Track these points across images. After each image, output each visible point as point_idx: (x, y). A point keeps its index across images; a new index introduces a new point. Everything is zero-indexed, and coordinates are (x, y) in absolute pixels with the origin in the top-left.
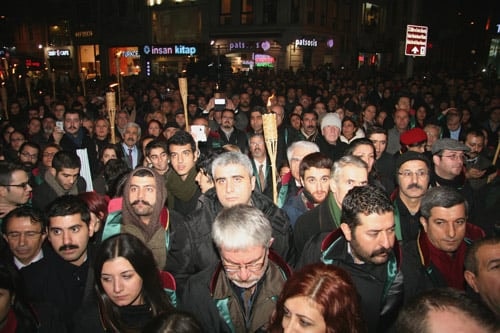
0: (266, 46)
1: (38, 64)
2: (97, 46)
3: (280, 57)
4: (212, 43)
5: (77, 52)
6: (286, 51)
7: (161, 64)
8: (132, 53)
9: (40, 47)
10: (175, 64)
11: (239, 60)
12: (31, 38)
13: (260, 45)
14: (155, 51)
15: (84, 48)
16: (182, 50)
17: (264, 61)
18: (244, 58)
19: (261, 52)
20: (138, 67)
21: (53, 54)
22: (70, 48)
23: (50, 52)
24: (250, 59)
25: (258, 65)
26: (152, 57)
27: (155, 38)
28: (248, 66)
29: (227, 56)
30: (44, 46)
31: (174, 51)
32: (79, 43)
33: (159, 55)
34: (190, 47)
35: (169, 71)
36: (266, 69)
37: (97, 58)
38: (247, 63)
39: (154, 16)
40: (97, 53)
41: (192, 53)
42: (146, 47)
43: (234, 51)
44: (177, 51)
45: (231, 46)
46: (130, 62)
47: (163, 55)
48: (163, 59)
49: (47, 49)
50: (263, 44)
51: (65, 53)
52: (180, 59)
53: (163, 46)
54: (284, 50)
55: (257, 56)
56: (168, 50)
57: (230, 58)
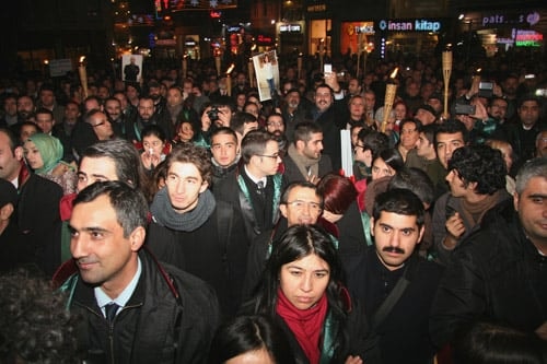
0: (534, 18)
1: (269, 40)
2: (329, 21)
4: (461, 17)
5: (308, 28)
7: (397, 41)
8: (366, 28)
9: (273, 22)
10: (413, 42)
11: (493, 38)
12: (265, 14)
13: (525, 18)
14: (392, 26)
15: (315, 23)
16: (423, 25)
17: (527, 39)
18: (500, 35)
19: (526, 27)
20: (371, 44)
21: (284, 29)
22: (302, 23)
23: (281, 27)
24: (509, 36)
25: (519, 44)
26: (387, 34)
27: (394, 11)
28: (504, 45)
29: (479, 32)
30: (277, 21)
31: (414, 26)
32: (310, 18)
33: (396, 31)
34: (433, 22)
35: (407, 49)
36: (528, 49)
37: (328, 33)
38: (503, 41)
40: (329, 28)
41: (435, 29)
42: (383, 22)
43: (488, 26)
44: (417, 26)
45: (485, 21)
46: (363, 38)
47: (401, 31)
48: (399, 36)
49: (279, 24)
50: (529, 17)
51: (296, 28)
52: (420, 36)
53: (401, 21)
55: (519, 32)
56: (407, 26)
57: (481, 36)
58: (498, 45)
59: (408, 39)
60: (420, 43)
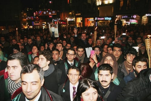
0: (135, 17)
1: (65, 23)
2: (82, 18)
3: (140, 21)
4: (117, 16)
5: (76, 20)
7: (100, 23)
8: (91, 19)
9: (66, 18)
10: (104, 23)
11: (124, 22)
12: (64, 16)
13: (133, 17)
14: (99, 19)
15: (78, 18)
17: (134, 22)
18: (127, 21)
19: (133, 19)
20: (93, 24)
21: (69, 20)
22: (74, 18)
23: (69, 19)
24: (129, 21)
25: (132, 23)
26: (97, 21)
27: (99, 15)
28: (128, 23)
29: (121, 20)
30: (67, 18)
31: (104, 19)
32: (76, 17)
34: (109, 17)
35: (102, 25)
36: (134, 24)
37: (81, 21)
38: (128, 22)
39: (99, 8)
40: (82, 20)
41: (110, 19)
42: (96, 18)
43: (124, 19)
44: (105, 19)
45: (123, 17)
46: (91, 22)
47: (101, 20)
48: (101, 21)
50: (134, 16)
51: (73, 20)
52: (106, 21)
53: (101, 17)
54: (141, 18)
55: (132, 20)
57: (122, 21)
58: (126, 23)
59: (103, 22)
60: (106, 23)
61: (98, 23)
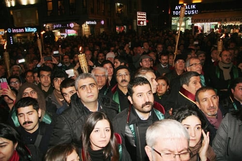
0: (72, 25)
3: (79, 31)
4: (45, 25)
6: (82, 27)
7: (18, 37)
10: (26, 37)
11: (58, 33)
13: (69, 25)
14: (14, 31)
16: (29, 30)
17: (72, 33)
18: (61, 32)
19: (70, 28)
24: (65, 32)
25: (69, 35)
26: (13, 34)
27: (14, 25)
28: (64, 36)
29: (53, 31)
31: (25, 30)
33: (17, 33)
34: (33, 28)
35: (23, 41)
36: (72, 37)
38: (63, 34)
39: (11, 12)
41: (34, 31)
42: (9, 29)
43: (56, 29)
44: (26, 30)
45: (55, 27)
47: (19, 33)
48: (19, 35)
50: (70, 25)
52: (28, 35)
53: (18, 28)
54: (81, 27)
55: (68, 30)
56: (21, 30)
57: (54, 33)
58: (62, 36)
59: (23, 37)
60: (29, 38)
61: (15, 38)
